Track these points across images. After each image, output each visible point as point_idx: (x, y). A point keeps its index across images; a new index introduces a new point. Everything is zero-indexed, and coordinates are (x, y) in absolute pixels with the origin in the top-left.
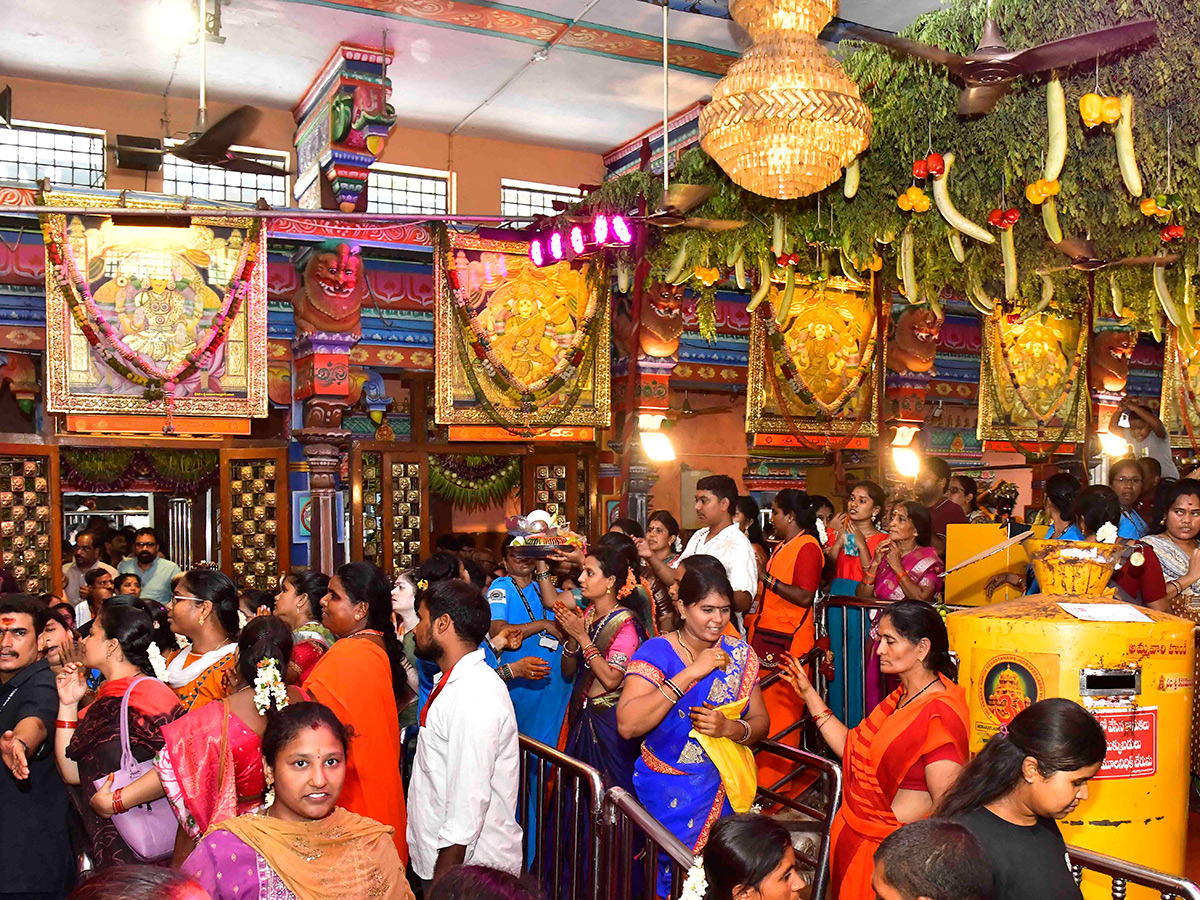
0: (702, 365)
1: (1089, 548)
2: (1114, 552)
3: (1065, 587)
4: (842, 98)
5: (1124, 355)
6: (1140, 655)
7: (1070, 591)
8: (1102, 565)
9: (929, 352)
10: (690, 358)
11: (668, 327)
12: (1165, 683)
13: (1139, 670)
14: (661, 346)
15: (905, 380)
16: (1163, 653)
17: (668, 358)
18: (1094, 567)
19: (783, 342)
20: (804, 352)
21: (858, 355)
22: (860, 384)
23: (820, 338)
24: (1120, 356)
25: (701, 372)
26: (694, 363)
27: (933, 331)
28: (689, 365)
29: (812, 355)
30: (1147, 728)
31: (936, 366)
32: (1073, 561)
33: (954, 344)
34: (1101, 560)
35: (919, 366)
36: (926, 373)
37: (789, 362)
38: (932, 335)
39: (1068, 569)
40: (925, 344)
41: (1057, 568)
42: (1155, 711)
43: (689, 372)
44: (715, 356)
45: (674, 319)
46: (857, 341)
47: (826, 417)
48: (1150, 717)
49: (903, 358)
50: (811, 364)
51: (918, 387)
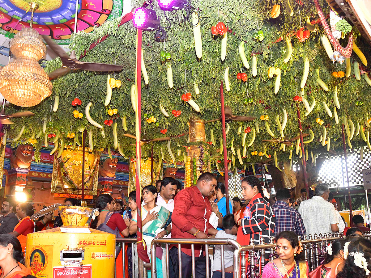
0: (42, 173)
1: (75, 209)
2: (85, 210)
3: (68, 223)
4: (38, 75)
5: (173, 174)
6: (84, 245)
7: (70, 225)
8: (81, 215)
9: (113, 171)
10: (38, 170)
11: (27, 159)
12: (95, 256)
13: (83, 251)
14: (24, 165)
15: (107, 179)
16: (94, 244)
17: (27, 169)
18: (78, 215)
19: (64, 165)
20: (72, 169)
21: (89, 170)
22: (89, 179)
23: (77, 165)
24: (172, 174)
25: (41, 175)
26: (39, 172)
27: (114, 165)
28: (37, 172)
29: (74, 170)
30: (87, 273)
31: (116, 175)
32: (70, 213)
33: (124, 170)
34: (80, 213)
35: (110, 175)
36: (113, 177)
37: (66, 171)
38: (114, 166)
39: (69, 216)
40: (112, 169)
41: (66, 216)
42: (91, 266)
43: (37, 174)
44: (46, 170)
45: (29, 157)
46: (89, 167)
47: (77, 189)
48: (89, 269)
49: (105, 172)
50: (74, 173)
51: (110, 181)
